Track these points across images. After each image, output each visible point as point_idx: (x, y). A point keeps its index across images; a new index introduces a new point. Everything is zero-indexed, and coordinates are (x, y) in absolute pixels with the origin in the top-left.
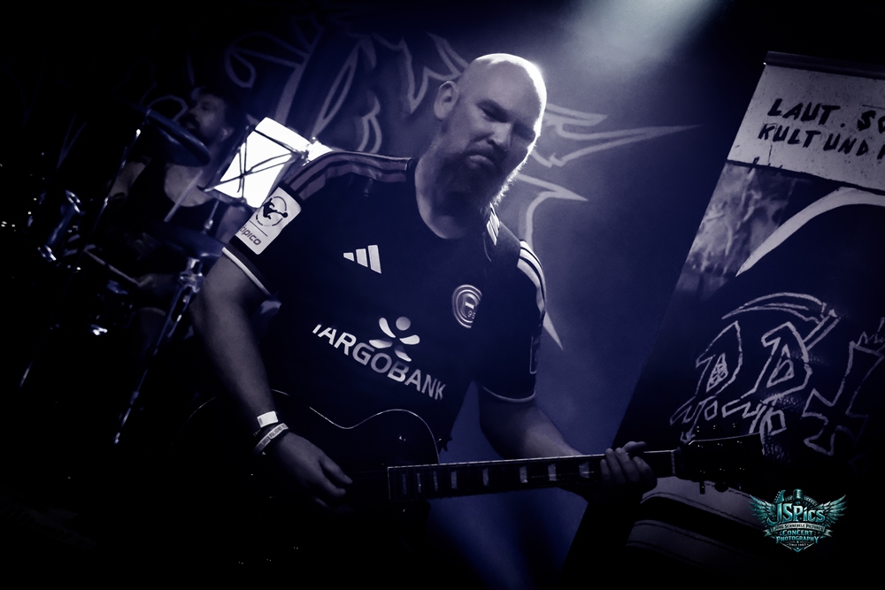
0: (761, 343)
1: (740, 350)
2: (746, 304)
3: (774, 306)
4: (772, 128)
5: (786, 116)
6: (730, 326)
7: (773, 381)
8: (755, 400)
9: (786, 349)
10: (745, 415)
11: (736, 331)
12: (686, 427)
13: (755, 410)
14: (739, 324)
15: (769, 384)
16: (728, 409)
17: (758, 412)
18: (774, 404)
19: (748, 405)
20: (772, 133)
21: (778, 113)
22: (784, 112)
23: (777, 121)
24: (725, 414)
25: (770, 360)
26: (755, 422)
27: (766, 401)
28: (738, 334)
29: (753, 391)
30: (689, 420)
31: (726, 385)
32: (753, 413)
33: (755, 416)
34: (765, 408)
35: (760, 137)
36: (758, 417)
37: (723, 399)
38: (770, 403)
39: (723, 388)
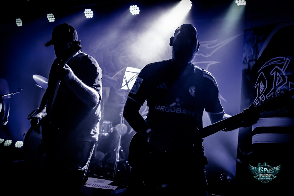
2: (263, 66)
3: (270, 64)
8: (274, 91)
9: (278, 74)
15: (277, 85)
16: (268, 96)
17: (276, 94)
19: (273, 93)
24: (267, 98)
30: (258, 103)
34: (278, 92)
38: (279, 90)
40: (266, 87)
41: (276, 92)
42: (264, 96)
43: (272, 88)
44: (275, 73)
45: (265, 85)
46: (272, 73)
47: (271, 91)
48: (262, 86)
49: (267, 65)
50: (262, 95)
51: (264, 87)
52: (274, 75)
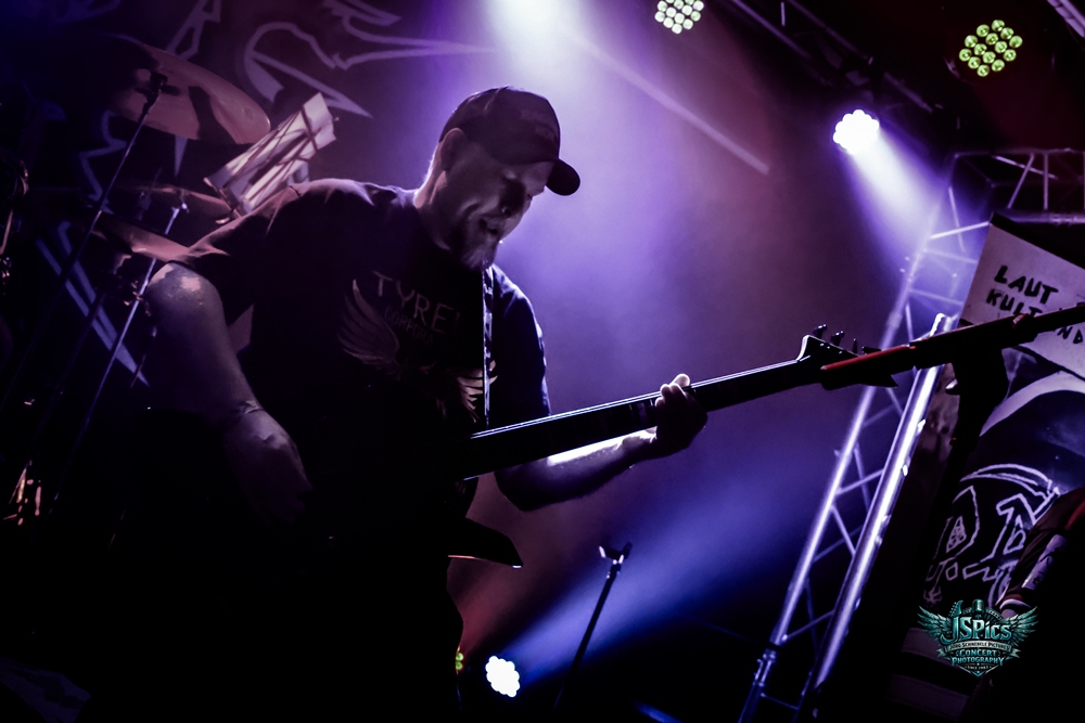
0: (996, 511)
1: (977, 514)
2: (980, 470)
3: (1005, 476)
4: (999, 295)
5: (1011, 286)
6: (966, 491)
7: (1009, 548)
8: (994, 565)
9: (1019, 520)
10: (985, 579)
11: (972, 496)
12: (929, 586)
13: (993, 574)
14: (975, 489)
15: (1006, 551)
16: (969, 571)
17: (997, 576)
18: (1010, 570)
19: (987, 570)
20: (999, 300)
21: (1004, 281)
22: (1010, 281)
23: (1003, 288)
24: (966, 576)
25: (1005, 528)
26: (994, 587)
27: (1003, 567)
28: (974, 499)
29: (991, 556)
30: (930, 579)
31: (965, 548)
32: (992, 578)
33: (994, 580)
34: (1002, 574)
35: (988, 301)
36: (997, 582)
37: (964, 560)
38: (1007, 570)
39: (962, 550)
40: (972, 542)
41: (997, 571)
42: (956, 565)
43: (990, 552)
44: (1011, 511)
45: (969, 531)
46: (1003, 508)
47: (984, 560)
48: (960, 530)
49: (994, 476)
50: (951, 559)
51: (965, 537)
52: (1006, 516)
